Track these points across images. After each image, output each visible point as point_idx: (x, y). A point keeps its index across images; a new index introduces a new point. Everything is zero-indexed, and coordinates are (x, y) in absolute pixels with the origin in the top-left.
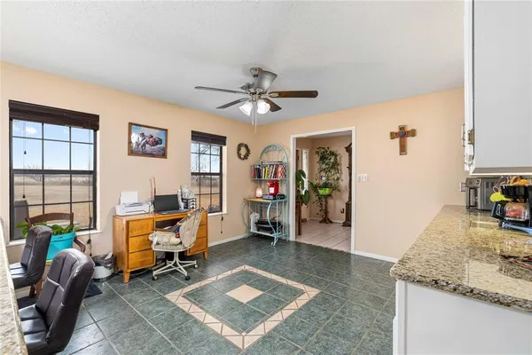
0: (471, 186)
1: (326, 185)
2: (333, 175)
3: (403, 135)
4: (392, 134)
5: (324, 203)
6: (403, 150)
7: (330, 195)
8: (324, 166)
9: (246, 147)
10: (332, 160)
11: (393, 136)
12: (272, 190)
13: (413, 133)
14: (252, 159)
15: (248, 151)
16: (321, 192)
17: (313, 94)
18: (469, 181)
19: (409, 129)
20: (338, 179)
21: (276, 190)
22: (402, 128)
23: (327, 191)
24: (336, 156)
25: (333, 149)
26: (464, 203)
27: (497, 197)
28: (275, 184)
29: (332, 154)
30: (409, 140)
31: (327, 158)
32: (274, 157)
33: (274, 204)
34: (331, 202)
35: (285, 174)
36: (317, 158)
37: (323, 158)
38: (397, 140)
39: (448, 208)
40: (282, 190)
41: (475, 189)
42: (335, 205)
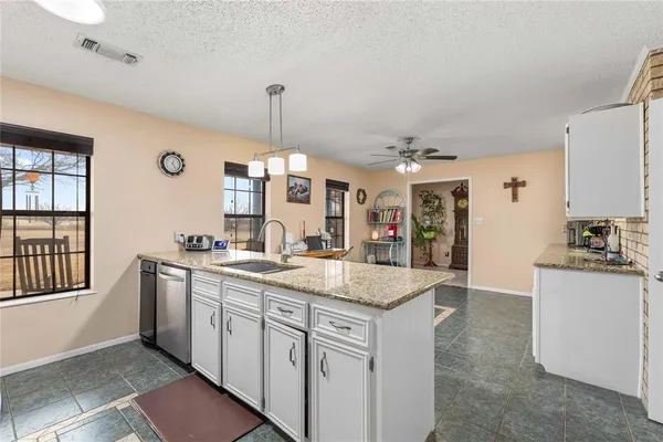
0: (571, 227)
1: (430, 229)
2: (437, 220)
3: (515, 185)
4: (505, 184)
5: (428, 247)
6: (515, 197)
7: (434, 239)
8: (427, 210)
9: (364, 192)
10: (436, 204)
11: (506, 185)
12: (391, 233)
13: (523, 184)
14: (369, 204)
15: (365, 195)
16: (426, 235)
17: (453, 158)
18: (570, 223)
19: (520, 180)
20: (443, 222)
21: (395, 233)
22: (514, 180)
23: (432, 235)
24: (440, 199)
25: (436, 193)
26: (566, 242)
27: (587, 233)
28: (393, 227)
29: (437, 197)
30: (520, 189)
31: (430, 202)
32: (391, 202)
33: (394, 246)
34: (434, 244)
35: (403, 218)
36: (420, 201)
37: (426, 202)
38: (510, 190)
39: (553, 245)
40: (400, 234)
41: (574, 230)
42: (439, 248)
